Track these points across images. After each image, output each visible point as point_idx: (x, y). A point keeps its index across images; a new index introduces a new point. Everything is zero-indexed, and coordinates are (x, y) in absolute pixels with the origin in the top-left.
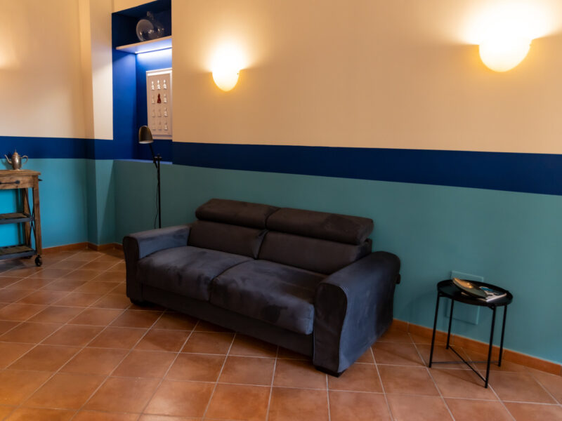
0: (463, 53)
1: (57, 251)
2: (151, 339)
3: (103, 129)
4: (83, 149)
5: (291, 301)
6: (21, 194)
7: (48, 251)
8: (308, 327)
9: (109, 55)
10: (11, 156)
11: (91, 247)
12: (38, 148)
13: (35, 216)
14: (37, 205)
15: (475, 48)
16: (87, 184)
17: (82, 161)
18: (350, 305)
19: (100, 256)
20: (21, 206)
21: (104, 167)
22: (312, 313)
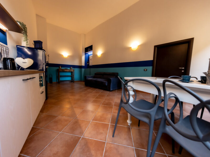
0: (130, 48)
1: (76, 81)
2: (87, 88)
3: (83, 64)
4: (80, 67)
5: (105, 81)
6: (72, 72)
7: (75, 81)
8: (107, 84)
9: (84, 54)
10: (71, 68)
11: (81, 81)
12: (74, 67)
13: (74, 76)
14: (74, 74)
15: (131, 47)
16: (81, 72)
17: (80, 69)
18: (112, 81)
19: (82, 82)
20: (72, 74)
21: (83, 70)
22: (107, 83)
